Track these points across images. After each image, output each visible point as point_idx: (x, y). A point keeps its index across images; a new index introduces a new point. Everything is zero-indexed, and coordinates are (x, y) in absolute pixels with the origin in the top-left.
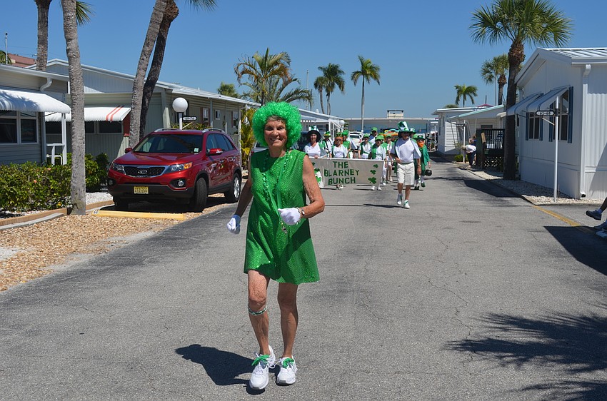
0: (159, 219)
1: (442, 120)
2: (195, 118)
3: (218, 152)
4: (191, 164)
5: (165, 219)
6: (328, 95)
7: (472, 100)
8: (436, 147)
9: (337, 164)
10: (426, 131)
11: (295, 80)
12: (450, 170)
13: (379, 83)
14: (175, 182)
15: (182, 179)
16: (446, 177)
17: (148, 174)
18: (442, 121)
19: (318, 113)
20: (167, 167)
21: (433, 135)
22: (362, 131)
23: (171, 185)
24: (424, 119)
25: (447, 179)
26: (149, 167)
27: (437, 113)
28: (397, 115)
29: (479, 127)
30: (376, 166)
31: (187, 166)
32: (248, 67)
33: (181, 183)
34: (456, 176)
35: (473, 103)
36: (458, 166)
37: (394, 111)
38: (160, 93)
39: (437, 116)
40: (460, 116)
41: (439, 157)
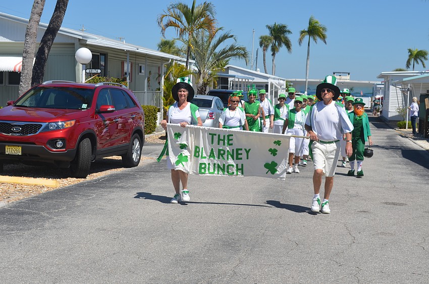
0: (28, 185)
1: (387, 83)
2: (99, 71)
3: (110, 109)
4: (73, 122)
5: (35, 185)
6: (274, 54)
7: (423, 65)
8: (381, 112)
9: (216, 138)
10: (372, 95)
11: (232, 36)
12: (389, 137)
13: (325, 42)
14: (53, 142)
15: (62, 139)
16: (383, 145)
17: (22, 132)
18: (387, 85)
19: (259, 73)
20: (44, 125)
21: (379, 99)
22: (306, 92)
23: (48, 146)
24: (371, 82)
25: (383, 147)
26: (23, 123)
27: (382, 76)
28: (343, 77)
29: (425, 92)
30: (278, 143)
31: (69, 124)
32: (173, 20)
33: (60, 144)
34: (395, 145)
35: (424, 67)
36: (400, 132)
37: (340, 74)
38: (74, 44)
39: (383, 80)
40: (404, 79)
41: (382, 122)
